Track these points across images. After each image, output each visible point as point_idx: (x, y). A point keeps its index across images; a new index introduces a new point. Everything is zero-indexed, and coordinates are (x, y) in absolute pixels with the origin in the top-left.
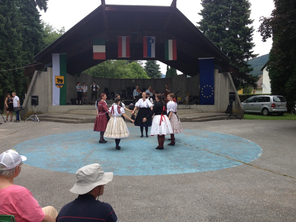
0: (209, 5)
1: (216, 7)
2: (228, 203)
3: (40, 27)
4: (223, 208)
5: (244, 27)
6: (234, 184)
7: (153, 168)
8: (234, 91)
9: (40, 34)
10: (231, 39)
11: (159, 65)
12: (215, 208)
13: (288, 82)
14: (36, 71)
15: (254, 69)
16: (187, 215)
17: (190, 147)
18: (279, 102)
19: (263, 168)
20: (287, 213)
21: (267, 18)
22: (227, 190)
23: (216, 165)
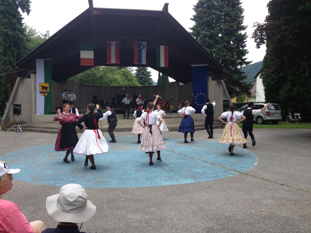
0: (202, 11)
1: (208, 12)
2: (225, 214)
3: (22, 31)
4: (220, 219)
5: (237, 33)
6: (231, 194)
7: (147, 179)
8: (228, 99)
9: (22, 38)
10: (224, 46)
11: (150, 72)
12: (212, 219)
13: (282, 90)
14: (18, 78)
15: (248, 76)
16: (184, 227)
17: (185, 157)
18: (273, 110)
19: (259, 177)
20: (285, 222)
21: (260, 24)
22: (223, 201)
23: (212, 175)
